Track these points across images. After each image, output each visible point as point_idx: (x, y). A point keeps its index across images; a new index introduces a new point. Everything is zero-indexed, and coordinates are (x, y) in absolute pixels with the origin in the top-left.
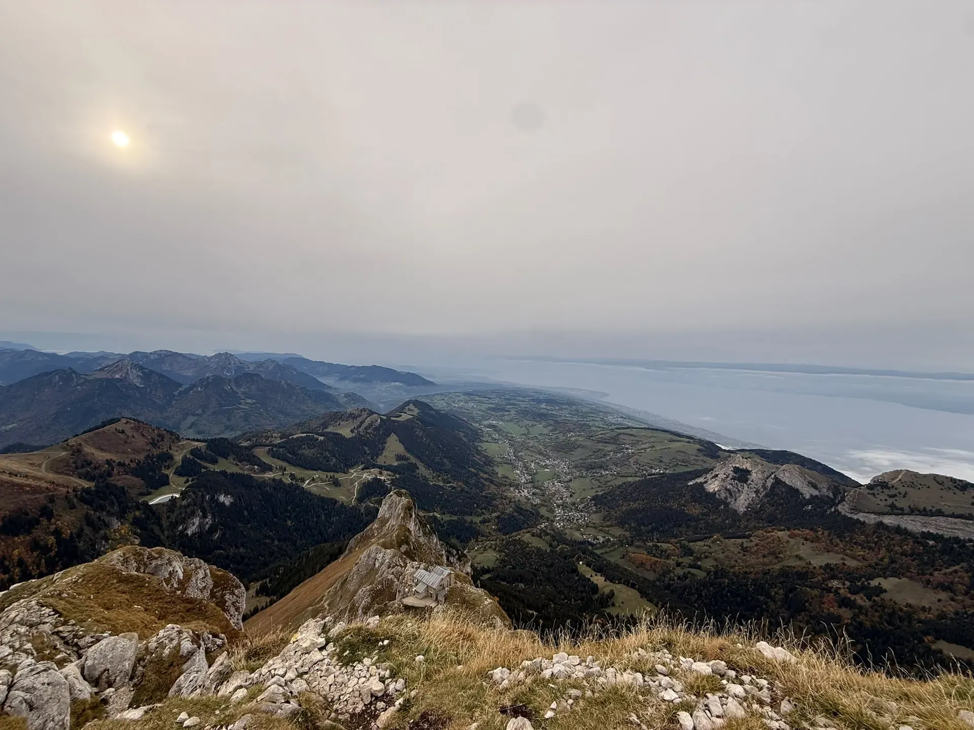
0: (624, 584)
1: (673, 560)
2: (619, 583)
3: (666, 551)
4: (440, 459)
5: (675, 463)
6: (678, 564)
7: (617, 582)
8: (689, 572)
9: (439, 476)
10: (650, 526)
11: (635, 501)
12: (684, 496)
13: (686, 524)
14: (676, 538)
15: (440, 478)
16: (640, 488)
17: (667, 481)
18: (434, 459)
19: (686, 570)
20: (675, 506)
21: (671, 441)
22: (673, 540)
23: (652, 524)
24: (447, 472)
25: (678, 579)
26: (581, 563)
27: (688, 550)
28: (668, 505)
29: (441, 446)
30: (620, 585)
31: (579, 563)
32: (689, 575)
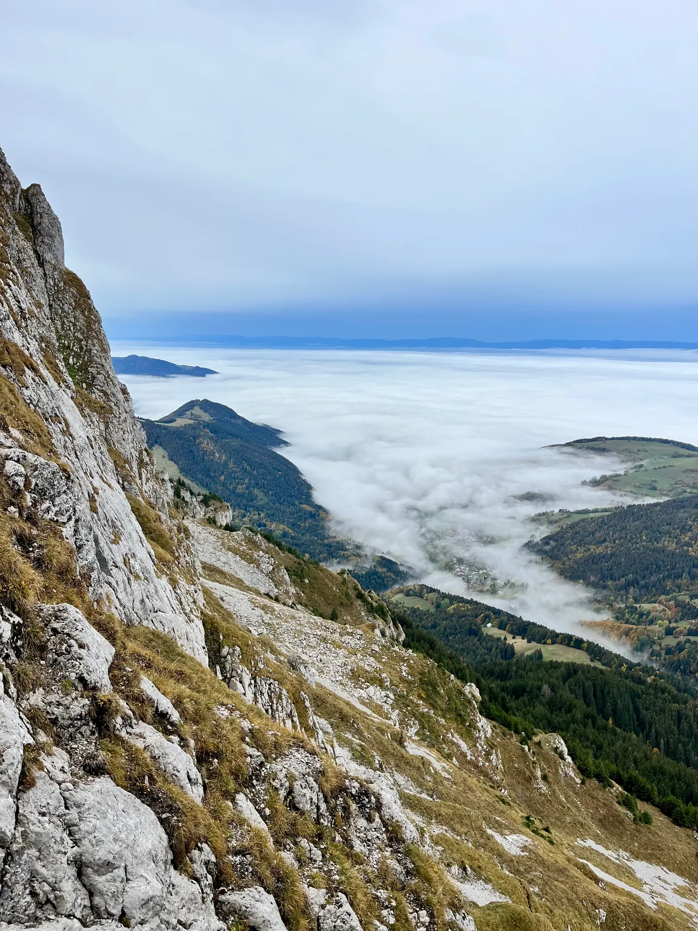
0: (561, 643)
1: (660, 626)
2: (553, 643)
3: (649, 613)
4: (247, 488)
5: (680, 490)
6: (669, 632)
7: (549, 641)
8: (688, 641)
9: (244, 516)
10: (623, 579)
11: (599, 543)
12: (690, 530)
13: (689, 573)
14: (667, 594)
15: (245, 519)
16: (610, 524)
17: (660, 511)
18: (235, 488)
19: (682, 638)
20: (672, 546)
21: (676, 456)
22: (663, 597)
23: (627, 575)
24: (259, 509)
25: (666, 654)
26: (489, 625)
27: (689, 609)
28: (660, 545)
29: (248, 468)
30: (556, 645)
31: (485, 626)
32: (688, 645)
